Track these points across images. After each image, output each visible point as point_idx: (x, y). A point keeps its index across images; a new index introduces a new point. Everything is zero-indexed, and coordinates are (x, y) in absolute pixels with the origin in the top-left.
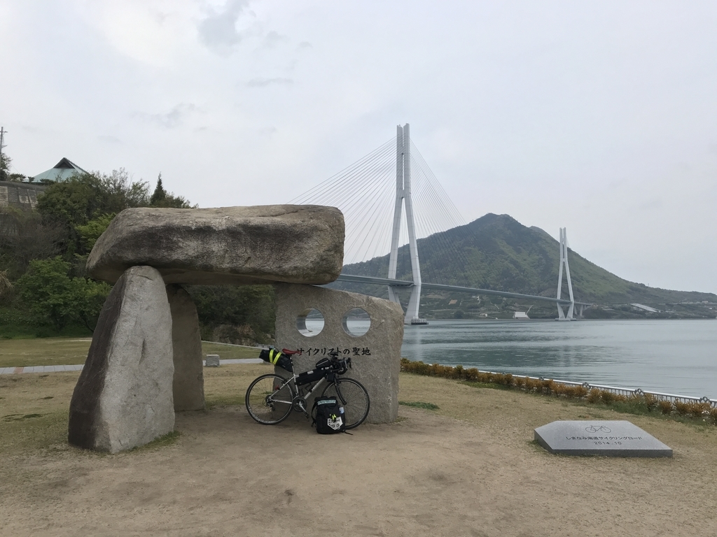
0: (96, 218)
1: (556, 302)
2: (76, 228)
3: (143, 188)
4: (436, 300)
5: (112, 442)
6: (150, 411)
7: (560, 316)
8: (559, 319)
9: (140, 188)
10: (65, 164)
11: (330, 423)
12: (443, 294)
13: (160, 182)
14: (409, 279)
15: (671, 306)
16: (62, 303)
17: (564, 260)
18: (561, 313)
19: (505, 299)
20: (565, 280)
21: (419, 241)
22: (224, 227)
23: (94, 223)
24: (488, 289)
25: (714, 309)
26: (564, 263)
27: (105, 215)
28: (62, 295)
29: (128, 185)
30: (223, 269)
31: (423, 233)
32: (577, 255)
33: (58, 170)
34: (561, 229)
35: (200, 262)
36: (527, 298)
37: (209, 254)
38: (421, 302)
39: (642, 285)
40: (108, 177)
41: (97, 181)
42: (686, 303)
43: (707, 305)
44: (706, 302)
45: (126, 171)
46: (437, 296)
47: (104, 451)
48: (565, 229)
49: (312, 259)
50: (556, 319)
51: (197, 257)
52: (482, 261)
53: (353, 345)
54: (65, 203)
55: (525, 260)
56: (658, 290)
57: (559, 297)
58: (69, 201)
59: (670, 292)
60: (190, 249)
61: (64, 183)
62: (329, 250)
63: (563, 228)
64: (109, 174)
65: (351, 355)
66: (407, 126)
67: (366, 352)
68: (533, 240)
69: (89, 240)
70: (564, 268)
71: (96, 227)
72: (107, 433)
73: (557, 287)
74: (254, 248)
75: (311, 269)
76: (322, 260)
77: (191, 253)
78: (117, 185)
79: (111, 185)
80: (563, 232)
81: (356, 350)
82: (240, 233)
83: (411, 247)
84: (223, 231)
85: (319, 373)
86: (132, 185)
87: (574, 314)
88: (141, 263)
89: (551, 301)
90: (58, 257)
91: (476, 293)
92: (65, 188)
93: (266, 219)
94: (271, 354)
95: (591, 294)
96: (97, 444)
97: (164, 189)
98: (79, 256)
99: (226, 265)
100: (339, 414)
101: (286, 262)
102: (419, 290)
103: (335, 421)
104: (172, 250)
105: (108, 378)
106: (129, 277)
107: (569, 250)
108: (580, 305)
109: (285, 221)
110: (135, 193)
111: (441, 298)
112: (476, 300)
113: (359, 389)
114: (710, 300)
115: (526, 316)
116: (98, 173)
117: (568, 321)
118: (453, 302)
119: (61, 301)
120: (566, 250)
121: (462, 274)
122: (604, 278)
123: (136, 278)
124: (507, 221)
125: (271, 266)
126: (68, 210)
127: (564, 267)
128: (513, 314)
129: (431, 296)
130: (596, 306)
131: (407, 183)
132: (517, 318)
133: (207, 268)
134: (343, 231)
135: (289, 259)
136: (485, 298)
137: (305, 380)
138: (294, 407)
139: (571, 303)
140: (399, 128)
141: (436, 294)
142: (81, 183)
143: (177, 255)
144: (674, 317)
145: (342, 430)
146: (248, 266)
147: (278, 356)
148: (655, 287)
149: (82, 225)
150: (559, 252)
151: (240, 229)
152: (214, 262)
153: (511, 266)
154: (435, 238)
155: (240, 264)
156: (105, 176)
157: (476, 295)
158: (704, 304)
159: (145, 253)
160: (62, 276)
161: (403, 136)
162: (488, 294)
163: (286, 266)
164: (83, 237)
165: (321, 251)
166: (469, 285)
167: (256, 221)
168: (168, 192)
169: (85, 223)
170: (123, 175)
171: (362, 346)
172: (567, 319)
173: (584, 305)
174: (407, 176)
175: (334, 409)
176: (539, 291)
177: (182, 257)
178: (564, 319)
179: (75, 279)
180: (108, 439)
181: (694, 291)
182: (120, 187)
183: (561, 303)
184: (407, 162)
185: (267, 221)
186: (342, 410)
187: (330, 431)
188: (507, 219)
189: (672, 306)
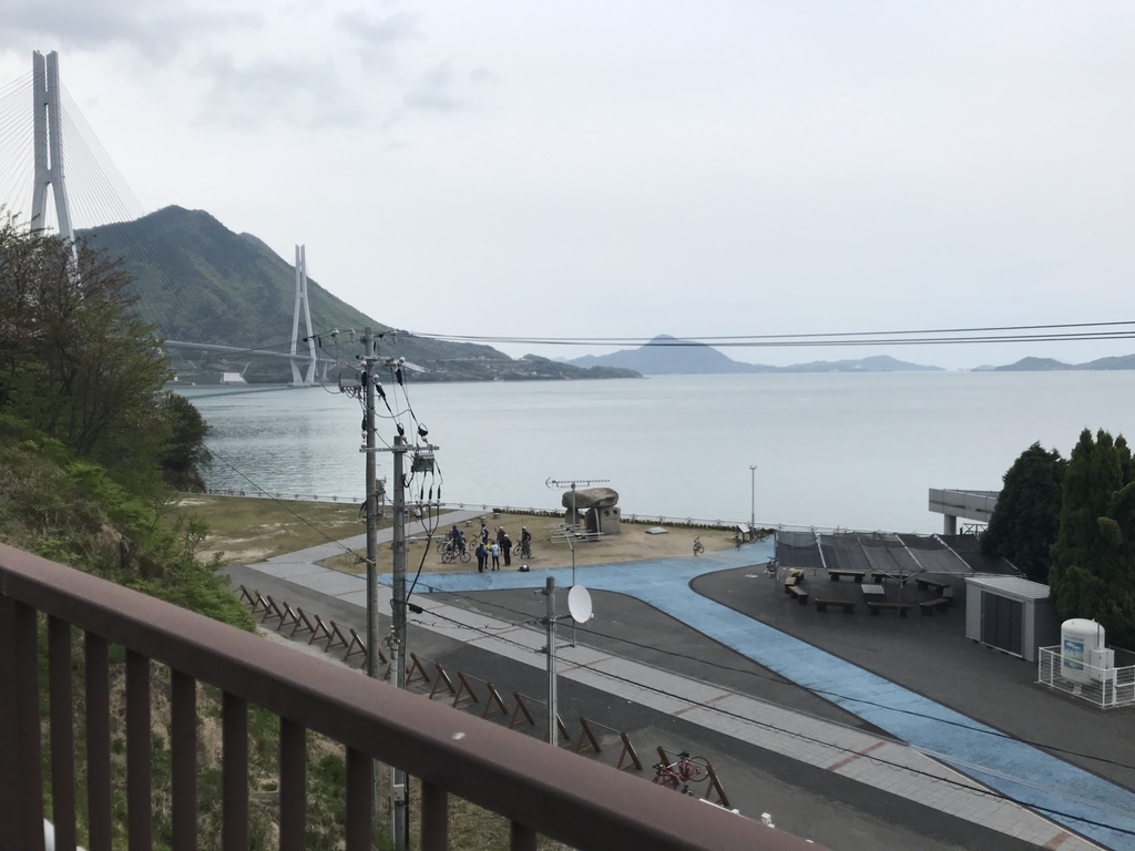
1: (288, 359)
7: (295, 379)
8: (294, 384)
15: (442, 364)
17: (302, 295)
18: (297, 375)
19: (205, 352)
25: (492, 367)
26: (302, 299)
34: (297, 247)
42: (460, 359)
43: (484, 362)
44: (483, 358)
48: (303, 247)
50: (290, 384)
55: (236, 289)
57: (293, 352)
63: (300, 246)
66: (53, 55)
68: (245, 254)
70: (302, 309)
80: (300, 252)
87: (315, 376)
89: (281, 358)
107: (309, 280)
108: (324, 362)
114: (487, 355)
115: (242, 380)
117: (306, 387)
120: (305, 280)
124: (204, 220)
127: (302, 306)
128: (222, 376)
132: (227, 383)
139: (311, 360)
140: (38, 57)
144: (447, 379)
148: (421, 337)
150: (295, 283)
153: (214, 298)
158: (480, 361)
161: (45, 73)
172: (306, 384)
173: (329, 363)
176: (260, 342)
178: (301, 383)
183: (296, 360)
189: (444, 363)
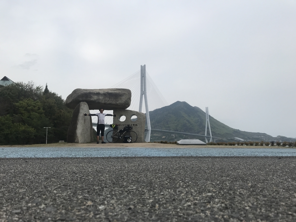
0: (22, 100)
1: (204, 137)
2: (14, 104)
3: (41, 89)
4: (157, 136)
5: (79, 141)
6: (86, 136)
9: (39, 89)
10: (5, 79)
11: (128, 141)
12: (160, 134)
13: (47, 87)
14: (146, 128)
16: (10, 133)
17: (208, 120)
18: (207, 141)
19: (184, 136)
20: (208, 128)
21: (150, 112)
22: (103, 93)
23: (21, 102)
24: (177, 131)
25: (266, 139)
26: (208, 121)
27: (26, 99)
28: (10, 130)
29: (35, 87)
30: (102, 103)
31: (151, 109)
32: (213, 118)
33: (3, 81)
34: (206, 108)
35: (97, 101)
36: (193, 135)
37: (99, 99)
38: (151, 137)
39: (238, 130)
40: (26, 84)
41: (22, 86)
42: (255, 137)
43: (263, 138)
44: (263, 137)
45: (33, 82)
46: (157, 135)
47: (78, 142)
48: (208, 107)
49: (124, 101)
51: (96, 100)
52: (175, 120)
53: (133, 123)
54: (9, 94)
55: (192, 120)
56: (244, 132)
57: (206, 135)
58: (11, 93)
59: (249, 133)
60: (95, 98)
61: (9, 86)
62: (128, 99)
63: (207, 107)
64: (27, 83)
65: (133, 126)
66: (145, 66)
67: (136, 125)
68: (195, 112)
69: (19, 109)
71: (22, 103)
72: (78, 139)
73: (205, 131)
74: (110, 98)
75: (124, 103)
76: (126, 101)
77: (95, 99)
78: (30, 87)
79: (27, 87)
80: (207, 109)
81: (134, 125)
82: (106, 95)
83: (147, 114)
84: (103, 94)
85: (125, 130)
86: (36, 87)
88: (83, 101)
89: (202, 137)
90: (8, 115)
91: (173, 133)
92: (9, 88)
93: (112, 91)
94: (113, 125)
95: (219, 134)
96: (76, 141)
97: (48, 89)
98: (15, 115)
99: (103, 102)
100: (130, 139)
101: (117, 101)
102: (150, 132)
103: (129, 140)
104: (91, 98)
105: (78, 126)
106: (81, 104)
107: (210, 116)
108: (214, 138)
109: (117, 92)
110: (37, 90)
111: (159, 135)
112: (173, 136)
113: (135, 134)
116: (22, 83)
118: (164, 137)
119: (9, 132)
120: (208, 116)
121: (167, 126)
122: (223, 127)
123: (82, 104)
124: (185, 104)
125: (114, 102)
126: (10, 97)
127: (208, 123)
129: (155, 135)
130: (221, 139)
131: (145, 88)
133: (99, 103)
134: (131, 95)
135: (118, 101)
136: (176, 135)
137: (121, 132)
138: (119, 138)
139: (210, 137)
140: (141, 66)
141: (157, 134)
142: (15, 86)
143: (92, 99)
145: (131, 142)
146: (108, 102)
147: (114, 126)
148: (243, 131)
149: (16, 103)
150: (206, 117)
151: (106, 94)
152: (100, 101)
153: (187, 122)
154: (156, 111)
155: (106, 102)
156: (25, 84)
157: (173, 134)
159: (84, 99)
160: (10, 122)
161: (143, 70)
162: (178, 133)
163: (118, 103)
164: (17, 107)
165: (126, 99)
166: (170, 130)
167: (110, 92)
168: (49, 91)
169: (17, 102)
170: (32, 83)
171: (135, 124)
173: (216, 138)
174: (145, 85)
175: (129, 138)
176: (198, 133)
177: (93, 100)
179: (15, 124)
180: (78, 140)
181: (258, 132)
182: (31, 88)
183: (207, 137)
184: (145, 80)
185: (113, 92)
186: (131, 138)
187: (128, 142)
188: (185, 103)
189: (250, 138)
